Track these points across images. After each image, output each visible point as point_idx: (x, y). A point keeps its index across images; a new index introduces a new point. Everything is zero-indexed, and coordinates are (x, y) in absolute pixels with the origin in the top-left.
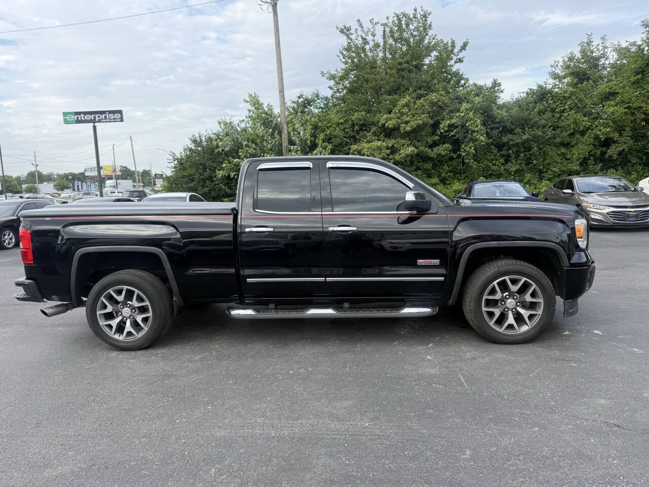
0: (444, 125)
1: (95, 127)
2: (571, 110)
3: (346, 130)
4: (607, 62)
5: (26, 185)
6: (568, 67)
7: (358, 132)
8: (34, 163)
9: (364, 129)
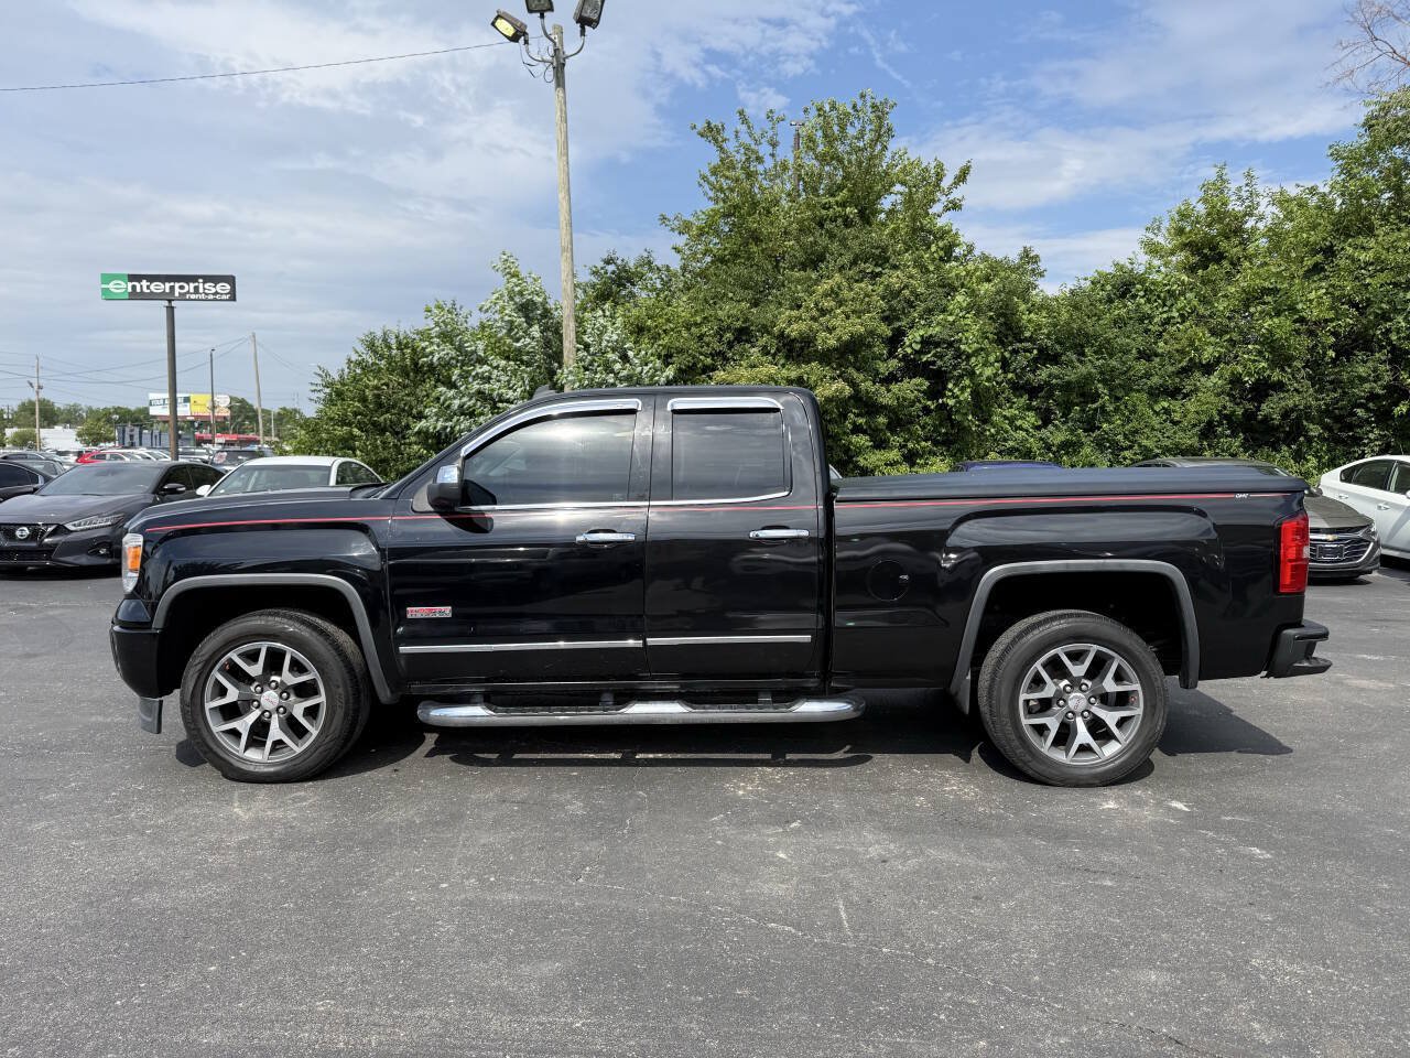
0: (913, 338)
1: (171, 310)
2: (1184, 322)
3: (706, 339)
4: (1261, 225)
5: (15, 430)
6: (1180, 231)
7: (730, 345)
8: (34, 381)
9: (744, 338)
